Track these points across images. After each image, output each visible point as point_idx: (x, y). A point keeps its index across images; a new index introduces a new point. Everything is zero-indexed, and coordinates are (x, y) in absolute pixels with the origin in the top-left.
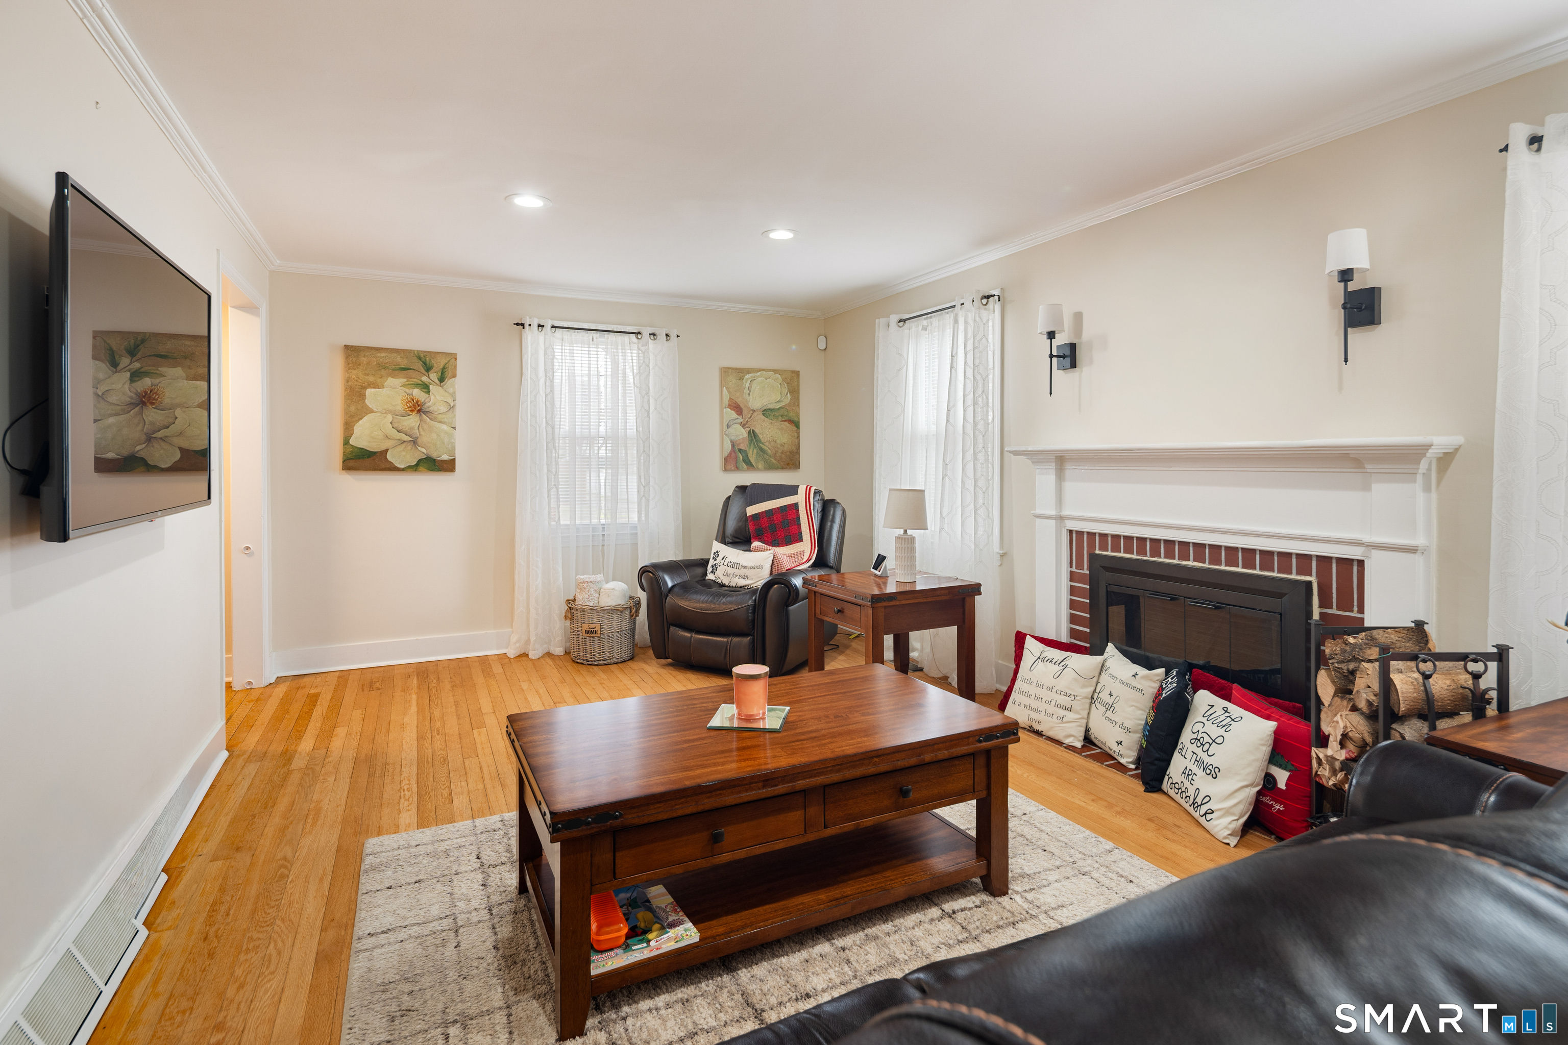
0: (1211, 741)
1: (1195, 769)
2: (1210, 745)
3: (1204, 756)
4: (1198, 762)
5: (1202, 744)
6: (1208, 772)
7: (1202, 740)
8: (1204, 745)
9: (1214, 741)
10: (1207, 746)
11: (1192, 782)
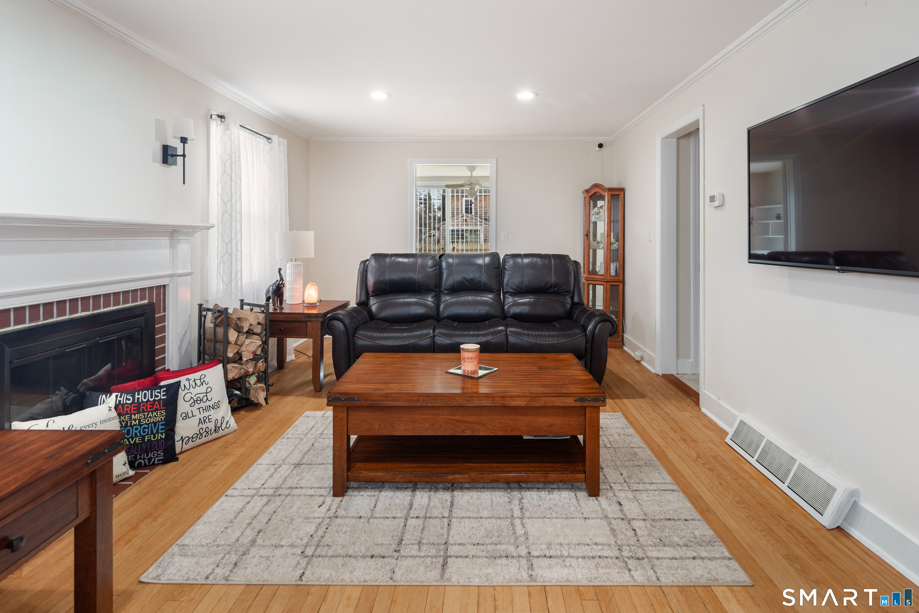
0: (205, 394)
1: (206, 414)
2: (207, 396)
3: (208, 403)
4: (206, 409)
5: (201, 400)
6: (216, 407)
7: (199, 399)
8: (202, 400)
9: (207, 393)
10: (205, 399)
11: (210, 420)
